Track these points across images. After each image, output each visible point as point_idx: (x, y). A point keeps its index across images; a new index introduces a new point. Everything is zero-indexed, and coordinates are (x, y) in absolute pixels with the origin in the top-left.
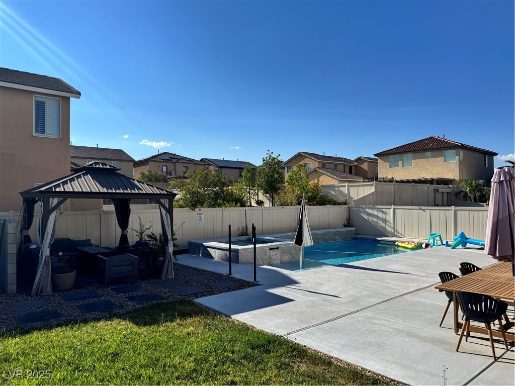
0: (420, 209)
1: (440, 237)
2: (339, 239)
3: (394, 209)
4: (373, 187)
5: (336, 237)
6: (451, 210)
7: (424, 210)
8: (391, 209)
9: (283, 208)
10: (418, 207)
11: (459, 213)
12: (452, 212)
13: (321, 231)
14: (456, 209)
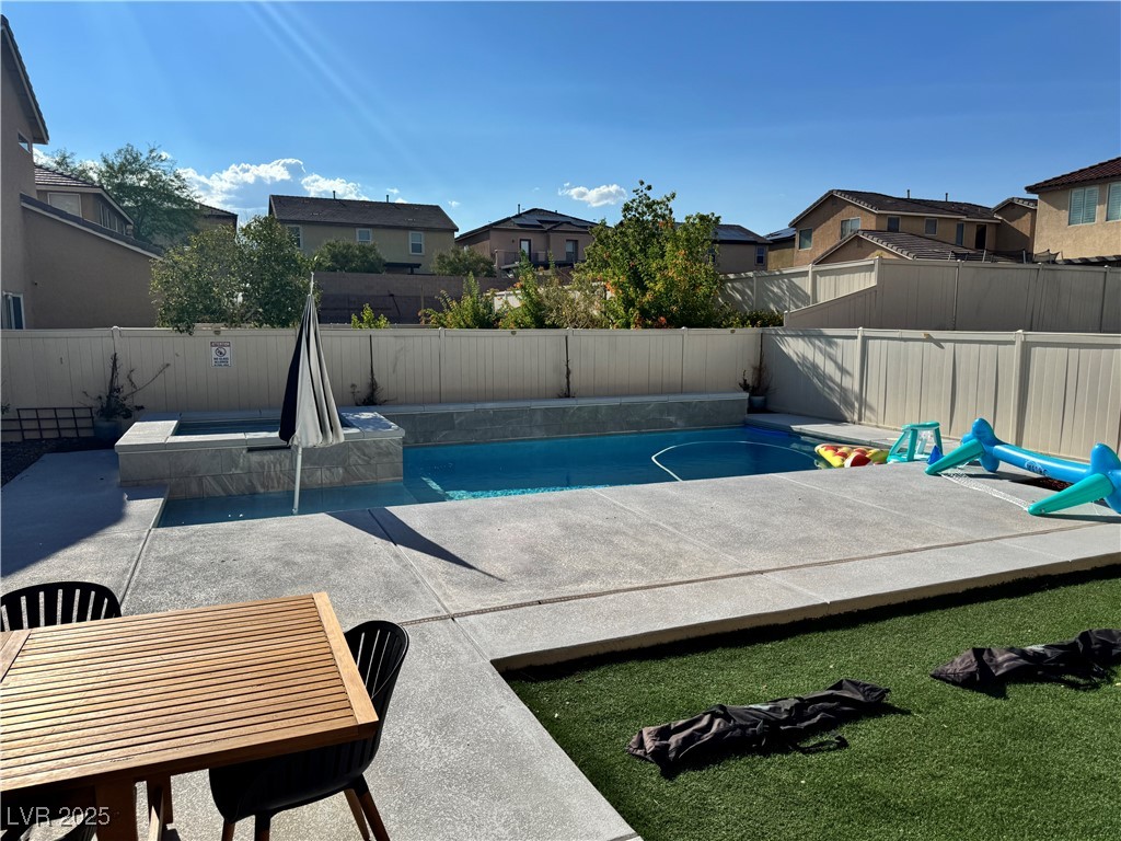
0: (929, 339)
1: (937, 433)
2: (680, 423)
3: (865, 339)
4: (874, 275)
5: (672, 419)
6: (1012, 343)
7: (938, 343)
8: (856, 337)
9: (513, 333)
10: (921, 334)
11: (1036, 352)
12: (1016, 350)
13: (615, 401)
14: (1029, 339)
